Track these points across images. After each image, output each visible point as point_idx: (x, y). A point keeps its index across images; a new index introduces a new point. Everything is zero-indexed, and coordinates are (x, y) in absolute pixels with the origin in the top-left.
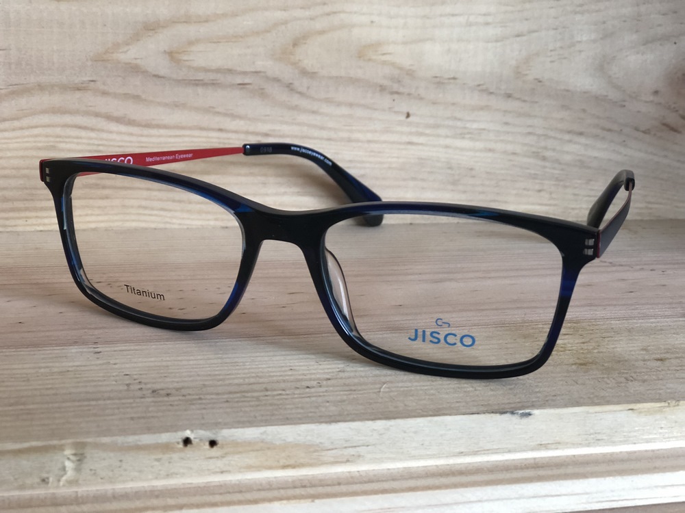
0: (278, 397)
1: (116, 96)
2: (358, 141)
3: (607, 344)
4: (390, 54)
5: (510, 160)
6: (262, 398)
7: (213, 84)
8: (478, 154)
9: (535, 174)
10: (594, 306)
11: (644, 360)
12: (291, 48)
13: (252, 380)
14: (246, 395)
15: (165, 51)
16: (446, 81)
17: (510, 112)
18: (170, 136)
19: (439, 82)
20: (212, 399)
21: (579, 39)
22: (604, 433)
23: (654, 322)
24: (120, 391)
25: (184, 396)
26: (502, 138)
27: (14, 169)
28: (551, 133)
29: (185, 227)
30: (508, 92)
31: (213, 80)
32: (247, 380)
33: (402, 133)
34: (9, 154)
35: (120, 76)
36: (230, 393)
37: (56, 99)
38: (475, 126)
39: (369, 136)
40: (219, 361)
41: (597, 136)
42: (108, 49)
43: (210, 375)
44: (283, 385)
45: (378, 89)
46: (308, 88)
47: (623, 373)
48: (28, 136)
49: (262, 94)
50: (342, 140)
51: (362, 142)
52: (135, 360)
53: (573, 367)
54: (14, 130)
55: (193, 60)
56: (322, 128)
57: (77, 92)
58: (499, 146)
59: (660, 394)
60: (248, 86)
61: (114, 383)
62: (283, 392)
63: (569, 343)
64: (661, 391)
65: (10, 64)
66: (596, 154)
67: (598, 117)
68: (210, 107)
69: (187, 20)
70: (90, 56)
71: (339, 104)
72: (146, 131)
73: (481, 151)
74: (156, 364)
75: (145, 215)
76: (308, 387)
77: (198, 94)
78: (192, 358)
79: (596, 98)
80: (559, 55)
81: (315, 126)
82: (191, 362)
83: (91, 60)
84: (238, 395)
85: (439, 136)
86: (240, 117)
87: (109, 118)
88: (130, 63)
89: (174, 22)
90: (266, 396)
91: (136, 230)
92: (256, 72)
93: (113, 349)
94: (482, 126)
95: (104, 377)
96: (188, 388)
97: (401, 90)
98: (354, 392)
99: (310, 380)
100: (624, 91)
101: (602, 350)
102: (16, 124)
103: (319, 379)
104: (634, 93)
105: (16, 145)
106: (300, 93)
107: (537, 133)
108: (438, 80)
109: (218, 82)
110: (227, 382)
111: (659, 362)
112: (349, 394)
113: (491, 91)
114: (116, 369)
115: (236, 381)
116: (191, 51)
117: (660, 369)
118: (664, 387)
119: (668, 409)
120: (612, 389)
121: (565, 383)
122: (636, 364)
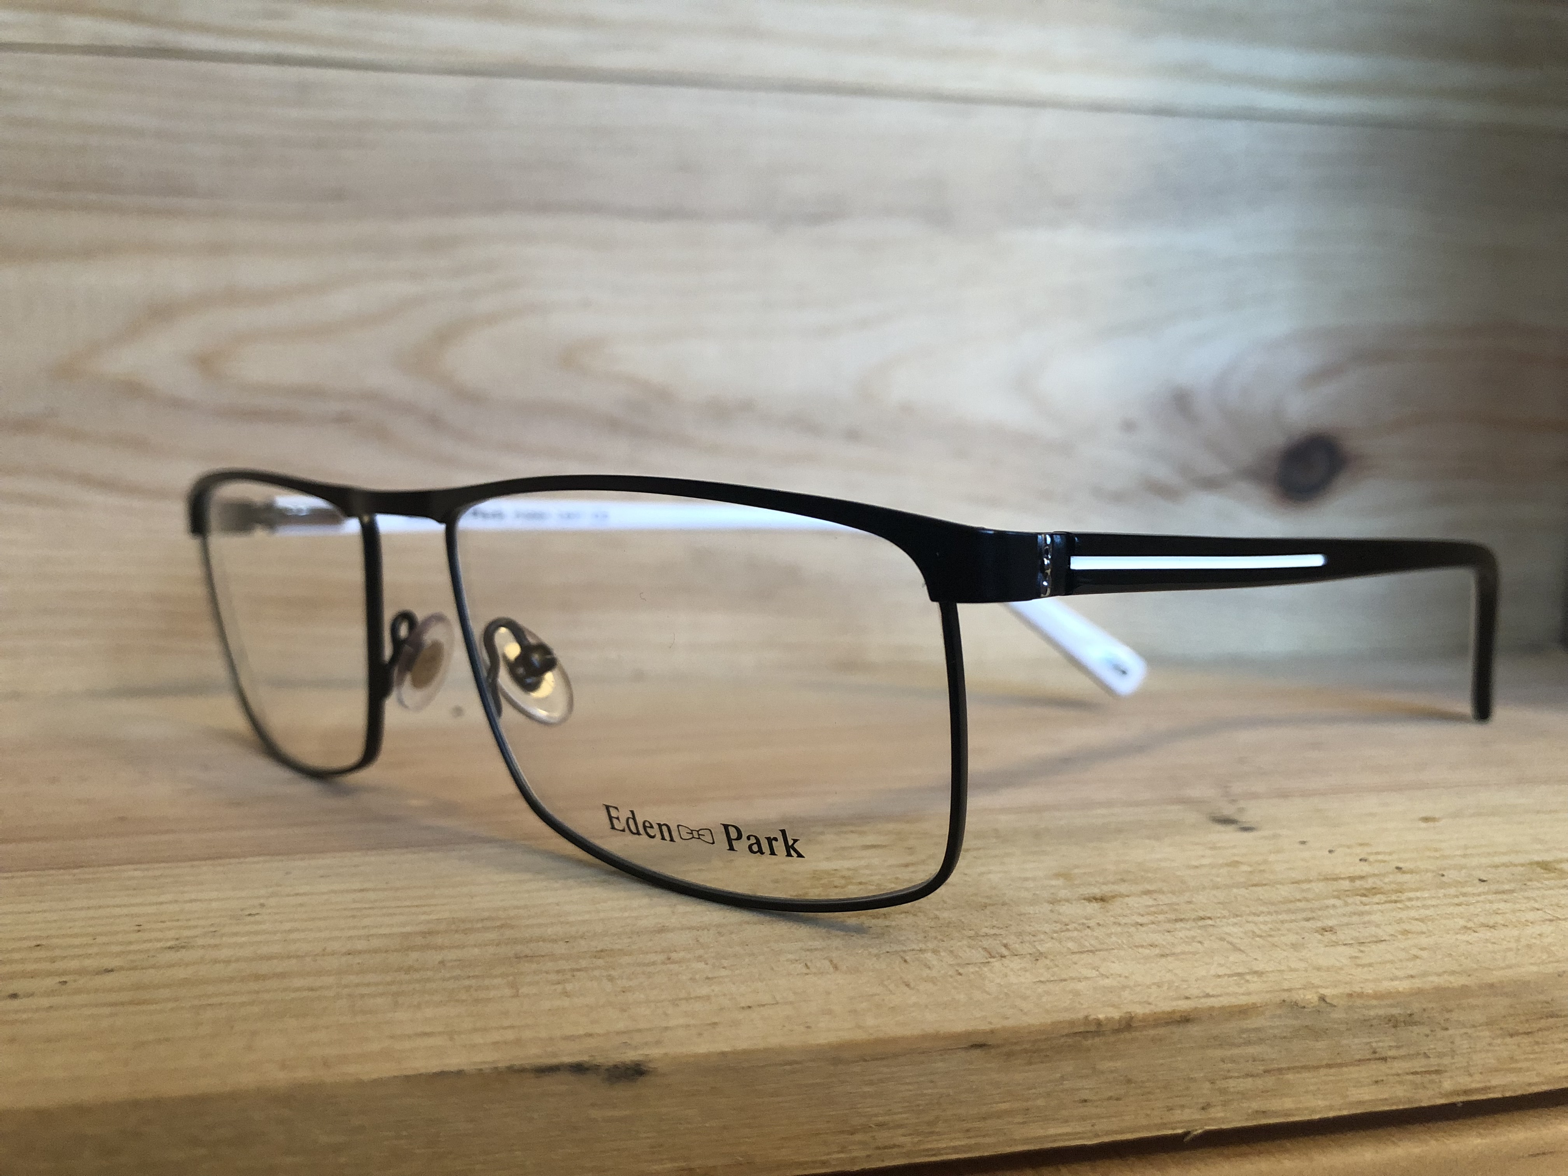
1: (100, 439)
7: (287, 416)
11: (1054, 901)
12: (435, 347)
15: (192, 356)
16: (733, 410)
22: (900, 1126)
23: (1104, 816)
31: (288, 410)
35: (104, 405)
45: (605, 425)
46: (472, 423)
47: (985, 936)
49: (382, 435)
59: (1077, 993)
64: (1080, 986)
71: (534, 453)
88: (125, 380)
92: (371, 396)
97: (651, 427)
98: (131, 1009)
99: (51, 974)
103: (80, 972)
106: (457, 433)
111: (1095, 905)
112: (111, 1015)
117: (1092, 923)
118: (1094, 973)
119: (1097, 1040)
120: (933, 981)
121: (800, 968)
122: (1030, 910)
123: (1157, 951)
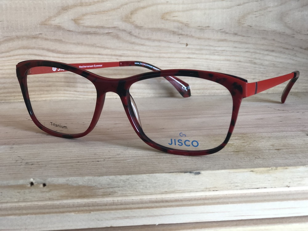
0: (82, 165)
1: (51, 40)
2: (164, 57)
3: (255, 143)
4: (176, 16)
5: (238, 65)
6: (74, 166)
7: (95, 33)
8: (222, 62)
9: (251, 71)
10: (258, 127)
11: (269, 150)
12: (130, 15)
13: (74, 158)
14: (68, 164)
15: (72, 19)
16: (204, 28)
17: (237, 42)
18: (77, 58)
19: (202, 29)
20: (51, 166)
21: (269, 6)
22: (239, 183)
23: (284, 134)
24: (12, 163)
25: (39, 165)
26: (233, 54)
27: (7, 74)
28: (258, 51)
29: (86, 99)
30: (235, 32)
31: (95, 31)
32: (72, 159)
33: (185, 53)
34: (5, 68)
35: (52, 31)
36: (61, 163)
37: (25, 43)
38: (220, 49)
39: (169, 55)
40: (64, 151)
41: (281, 52)
42: (47, 19)
43: (56, 157)
44: (87, 160)
45: (172, 33)
46: (139, 34)
47: (256, 155)
48: (13, 60)
49: (117, 37)
50: (156, 57)
51: (166, 58)
52: (26, 151)
53: (232, 153)
54: (7, 57)
55: (85, 23)
56: (146, 52)
57: (34, 39)
58: (232, 58)
59: (269, 164)
60: (111, 34)
61: (11, 160)
62: (86, 163)
63: (236, 143)
65: (4, 28)
66: (281, 60)
67: (281, 43)
68: (94, 44)
69: (81, 5)
70: (39, 23)
71: (154, 40)
72: (65, 56)
73: (223, 60)
74: (35, 152)
75: (67, 94)
76: (98, 161)
77: (88, 38)
78: (53, 150)
79: (280, 33)
80: (259, 13)
81: (143, 51)
82: (51, 151)
83: (39, 25)
84: (64, 164)
85: (202, 54)
86: (108, 48)
87: (48, 50)
88: (57, 25)
89: (75, 6)
90: (77, 165)
91: (63, 100)
92: (114, 27)
93: (20, 146)
94: (223, 49)
95: (8, 157)
96: (43, 162)
97: (183, 33)
98: (118, 163)
99: (101, 158)
100: (293, 29)
101: (251, 146)
102: (8, 54)
103: (106, 158)
104: (299, 30)
105: (8, 64)
106: (135, 36)
107: (251, 51)
108: (200, 28)
109: (97, 32)
110: (63, 159)
111: (277, 151)
112: (116, 164)
113: (227, 32)
114: (16, 154)
115: (67, 159)
116: (84, 19)
117: (275, 154)
118: (273, 161)
119: (271, 171)
120: (246, 162)
121: (224, 159)
122: (265, 151)
123: (285, 158)
